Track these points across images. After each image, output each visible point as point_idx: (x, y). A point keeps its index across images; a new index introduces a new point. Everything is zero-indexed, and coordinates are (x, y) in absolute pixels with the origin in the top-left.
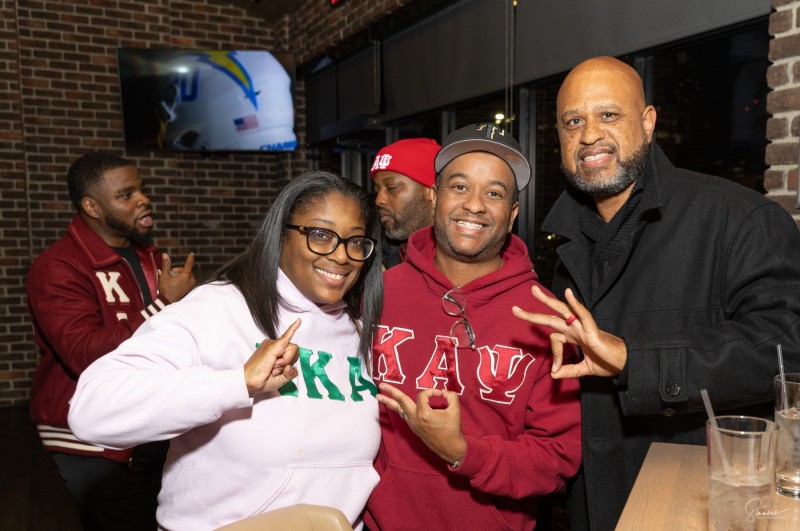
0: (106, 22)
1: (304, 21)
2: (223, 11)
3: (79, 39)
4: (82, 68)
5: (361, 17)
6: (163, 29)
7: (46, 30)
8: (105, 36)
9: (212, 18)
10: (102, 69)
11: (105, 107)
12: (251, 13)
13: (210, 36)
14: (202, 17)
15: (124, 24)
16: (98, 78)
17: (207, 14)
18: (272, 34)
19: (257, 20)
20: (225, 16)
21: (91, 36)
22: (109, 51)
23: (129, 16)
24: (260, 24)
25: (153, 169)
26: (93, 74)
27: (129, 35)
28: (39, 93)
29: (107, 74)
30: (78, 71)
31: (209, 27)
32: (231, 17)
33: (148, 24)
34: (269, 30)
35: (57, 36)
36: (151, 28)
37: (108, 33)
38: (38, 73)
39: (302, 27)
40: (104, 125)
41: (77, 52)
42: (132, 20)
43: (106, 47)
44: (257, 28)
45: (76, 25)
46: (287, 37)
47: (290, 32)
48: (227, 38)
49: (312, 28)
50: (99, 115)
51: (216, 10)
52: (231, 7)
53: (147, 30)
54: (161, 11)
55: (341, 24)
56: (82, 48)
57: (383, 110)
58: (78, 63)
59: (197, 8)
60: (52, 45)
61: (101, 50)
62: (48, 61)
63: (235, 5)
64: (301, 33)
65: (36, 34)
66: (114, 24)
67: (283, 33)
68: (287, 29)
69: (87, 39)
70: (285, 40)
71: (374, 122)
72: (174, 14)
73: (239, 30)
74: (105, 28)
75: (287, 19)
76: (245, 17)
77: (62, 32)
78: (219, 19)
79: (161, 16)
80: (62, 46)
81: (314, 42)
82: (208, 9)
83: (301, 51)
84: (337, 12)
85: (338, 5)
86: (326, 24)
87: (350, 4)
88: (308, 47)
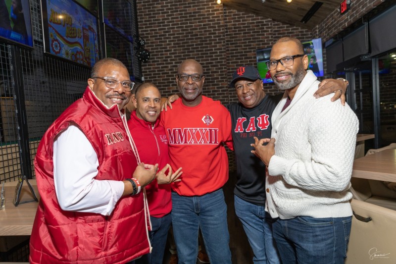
0: (252, 42)
1: (326, 25)
2: (292, 29)
3: (244, 49)
5: (358, 14)
7: (234, 48)
8: (252, 46)
9: (288, 33)
10: (251, 58)
12: (302, 28)
15: (258, 41)
16: (250, 61)
17: (286, 32)
18: (311, 34)
19: (304, 30)
20: (293, 31)
21: (248, 47)
22: (254, 51)
23: (260, 38)
24: (306, 31)
25: (268, 90)
26: (248, 60)
27: (260, 45)
28: (232, 69)
30: (244, 60)
32: (295, 31)
33: (266, 40)
34: (309, 33)
35: (237, 50)
38: (232, 63)
39: (325, 27)
41: (243, 54)
42: (261, 39)
43: (252, 50)
44: (305, 33)
45: (243, 45)
46: (318, 33)
47: (319, 31)
49: (330, 26)
51: (289, 30)
53: (266, 42)
54: (270, 34)
55: (347, 20)
56: (245, 52)
57: (370, 51)
58: (244, 57)
59: (283, 30)
60: (236, 53)
61: (251, 51)
62: (235, 58)
63: (296, 26)
64: (325, 30)
65: (231, 50)
66: (255, 42)
67: (316, 32)
68: (317, 30)
69: (246, 49)
70: (317, 35)
71: (366, 57)
72: (274, 34)
73: (297, 35)
74: (252, 44)
75: (317, 26)
76: (300, 30)
77: (239, 48)
78: (291, 33)
79: (270, 36)
80: (239, 53)
81: (331, 32)
82: (286, 30)
83: (325, 37)
84: (343, 16)
85: (344, 13)
86: (337, 23)
87: (351, 11)
88: (328, 35)
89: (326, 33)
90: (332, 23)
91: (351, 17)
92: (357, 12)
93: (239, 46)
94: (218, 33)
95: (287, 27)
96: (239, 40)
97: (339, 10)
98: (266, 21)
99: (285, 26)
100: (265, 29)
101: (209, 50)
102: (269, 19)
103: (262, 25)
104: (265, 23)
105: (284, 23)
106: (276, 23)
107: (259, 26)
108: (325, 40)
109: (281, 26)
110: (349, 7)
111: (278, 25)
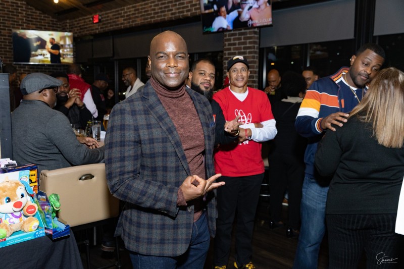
0: (7, 20)
2: (44, 17)
6: (25, 23)
8: (6, 25)
9: (40, 19)
10: (5, 36)
11: (6, 48)
12: (53, 18)
13: (40, 25)
14: (37, 19)
15: (13, 21)
16: (4, 39)
19: (55, 20)
20: (45, 18)
21: (2, 25)
23: (14, 18)
24: (56, 21)
26: (2, 37)
27: (14, 24)
29: (7, 37)
31: (39, 22)
32: (46, 19)
33: (20, 21)
36: (22, 22)
37: (8, 24)
39: (76, 25)
40: (6, 54)
42: (15, 20)
43: (7, 28)
46: (68, 27)
47: (70, 26)
48: (45, 26)
49: (82, 27)
50: (4, 51)
51: (41, 16)
52: (46, 15)
53: (20, 23)
54: (25, 17)
55: (97, 29)
59: (35, 16)
61: (5, 30)
63: (48, 15)
64: (76, 27)
66: (9, 21)
67: (66, 26)
68: (68, 25)
70: (67, 28)
72: (28, 18)
73: (49, 23)
74: (6, 22)
75: (68, 21)
76: (51, 19)
78: (42, 19)
81: (83, 32)
82: (39, 16)
83: (76, 33)
84: (95, 25)
85: (96, 23)
86: (90, 27)
87: (101, 24)
88: (80, 32)
89: (77, 30)
90: (83, 25)
91: (101, 28)
92: (106, 27)
97: (91, 19)
98: (21, 4)
99: (38, 12)
100: (20, 11)
102: (24, 2)
103: (17, 6)
104: (19, 5)
105: (37, 9)
106: (29, 7)
107: (13, 6)
108: (76, 35)
109: (34, 11)
110: (100, 21)
111: (31, 9)
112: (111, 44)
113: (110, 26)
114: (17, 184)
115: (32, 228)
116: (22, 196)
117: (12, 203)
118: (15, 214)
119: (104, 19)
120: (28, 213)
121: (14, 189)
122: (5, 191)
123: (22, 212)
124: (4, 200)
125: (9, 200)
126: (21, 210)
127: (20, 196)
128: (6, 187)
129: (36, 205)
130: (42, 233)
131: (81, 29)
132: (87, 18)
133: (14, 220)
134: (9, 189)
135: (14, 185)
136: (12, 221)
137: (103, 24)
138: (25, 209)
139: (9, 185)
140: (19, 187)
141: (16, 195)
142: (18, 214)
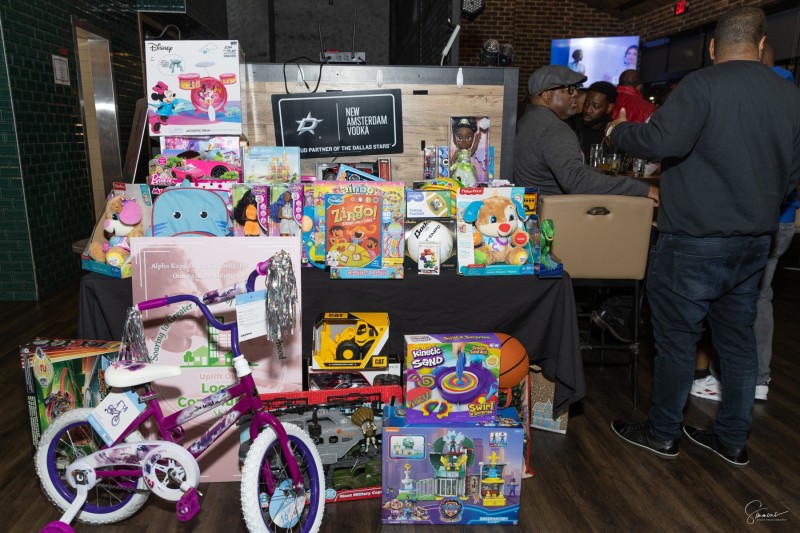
0: (547, 27)
1: (649, 21)
2: (599, 16)
3: (534, 36)
4: (535, 50)
5: (697, 22)
6: (571, 28)
9: (594, 20)
10: (542, 50)
12: (613, 16)
13: (591, 29)
14: (589, 20)
15: (555, 27)
16: (541, 55)
19: (615, 19)
20: (600, 18)
21: (540, 34)
22: (547, 41)
24: (616, 21)
26: (539, 52)
27: (556, 32)
29: (545, 52)
30: (532, 52)
31: (591, 25)
32: (602, 19)
34: (620, 24)
35: (526, 36)
36: (566, 28)
37: (547, 32)
39: (646, 23)
41: (533, 42)
42: (558, 25)
43: (545, 39)
44: (614, 23)
45: (534, 30)
46: (634, 28)
47: (636, 25)
48: (600, 30)
49: (656, 25)
51: (595, 16)
52: (603, 14)
53: (564, 29)
54: (572, 19)
55: (680, 24)
56: (536, 40)
58: (533, 48)
59: (587, 16)
60: (524, 40)
61: (543, 41)
62: (521, 47)
64: (646, 26)
66: (550, 27)
67: (631, 26)
68: (634, 24)
69: (538, 36)
70: (632, 30)
72: (576, 20)
73: (605, 25)
74: (546, 30)
75: (635, 19)
76: (609, 18)
77: (528, 34)
78: (597, 21)
80: (528, 40)
81: (656, 32)
82: (592, 16)
83: (645, 36)
84: (677, 18)
85: (679, 15)
86: (667, 23)
87: (687, 14)
88: (651, 34)
89: (648, 31)
90: (658, 22)
91: (686, 22)
92: (695, 19)
93: (528, 31)
94: (507, 10)
95: (593, 12)
96: (530, 22)
97: (673, 9)
99: (591, 9)
100: (566, 11)
101: (491, 32)
105: (590, 6)
106: (580, 4)
108: (644, 39)
109: (586, 9)
110: (687, 10)
111: (583, 7)
112: (701, 47)
113: (704, 16)
114: (507, 202)
115: (519, 260)
116: (512, 218)
117: (497, 225)
118: (500, 239)
119: (695, 6)
120: (517, 241)
121: (503, 207)
122: (491, 208)
123: (509, 238)
124: (490, 218)
125: (495, 220)
126: (508, 236)
127: (508, 218)
128: (493, 203)
129: (527, 235)
130: (530, 270)
131: (654, 28)
132: (666, 9)
133: (498, 246)
134: (496, 206)
135: (502, 202)
136: (495, 247)
137: (692, 15)
138: (514, 235)
139: (496, 201)
140: (509, 206)
141: (504, 216)
142: (503, 240)
